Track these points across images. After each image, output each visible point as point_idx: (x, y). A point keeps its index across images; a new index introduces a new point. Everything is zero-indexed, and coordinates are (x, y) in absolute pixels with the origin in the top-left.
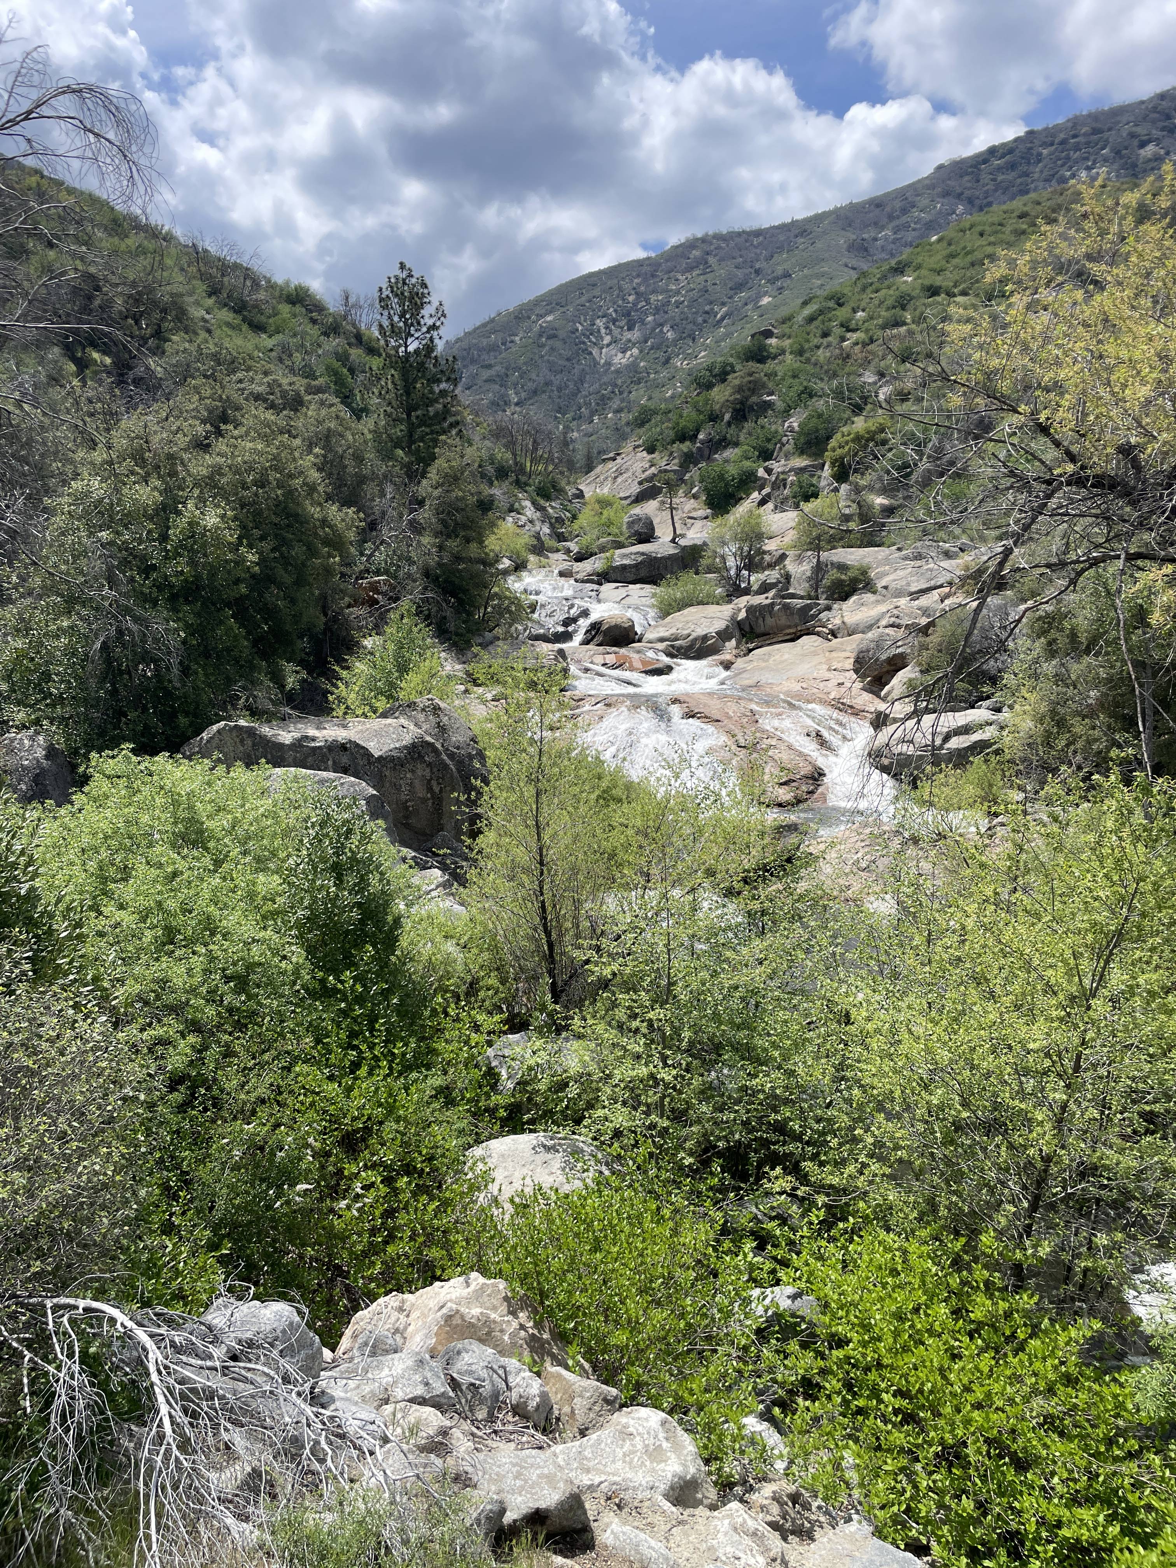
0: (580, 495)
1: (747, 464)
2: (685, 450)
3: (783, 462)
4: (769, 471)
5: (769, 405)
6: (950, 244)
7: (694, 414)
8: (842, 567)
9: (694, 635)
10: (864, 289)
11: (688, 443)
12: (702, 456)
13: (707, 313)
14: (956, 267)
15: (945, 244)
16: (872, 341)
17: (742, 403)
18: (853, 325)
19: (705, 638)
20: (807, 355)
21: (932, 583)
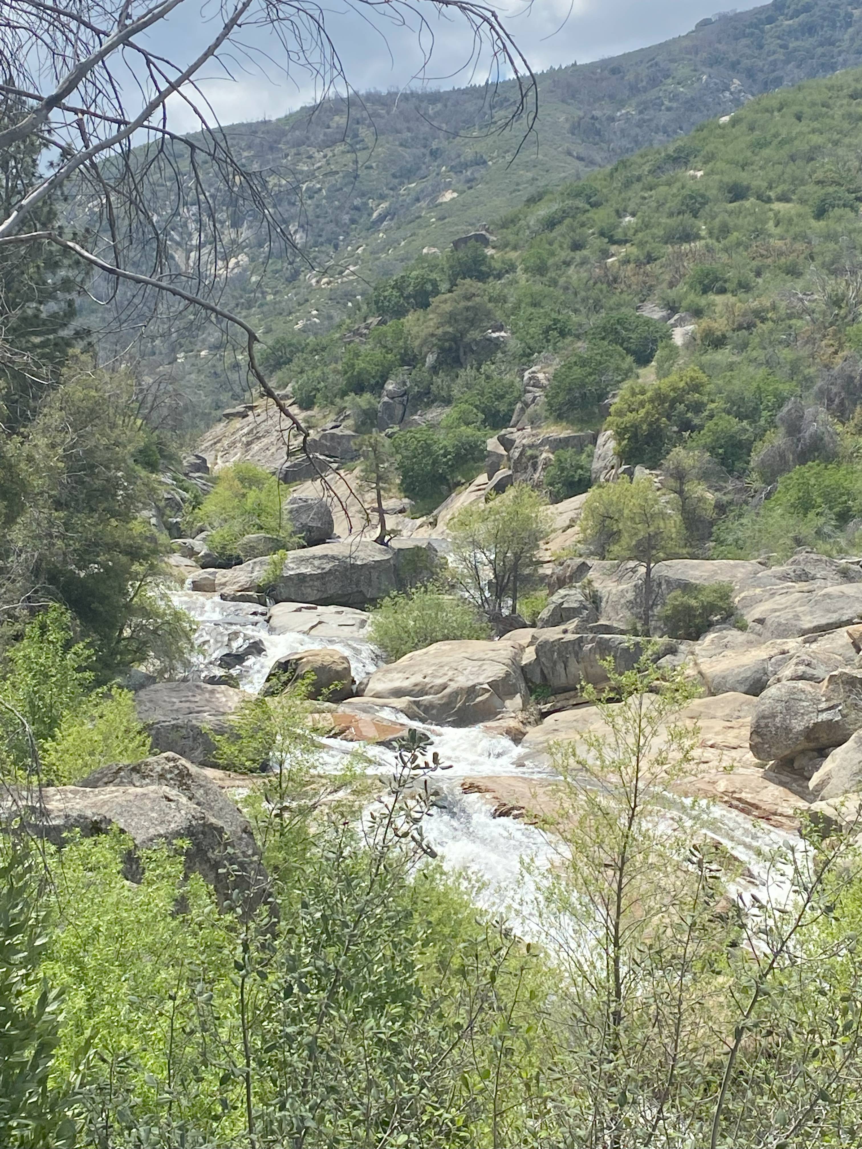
0: (201, 466)
1: (467, 431)
2: (365, 406)
3: (528, 430)
4: (507, 443)
5: (497, 345)
6: (752, 129)
7: (378, 353)
8: (686, 587)
9: (453, 686)
10: (627, 184)
11: (367, 396)
12: (391, 417)
13: (357, 208)
14: (767, 161)
15: (743, 127)
16: (650, 259)
17: (454, 339)
18: (619, 234)
19: (472, 691)
20: (552, 274)
21: (833, 618)
